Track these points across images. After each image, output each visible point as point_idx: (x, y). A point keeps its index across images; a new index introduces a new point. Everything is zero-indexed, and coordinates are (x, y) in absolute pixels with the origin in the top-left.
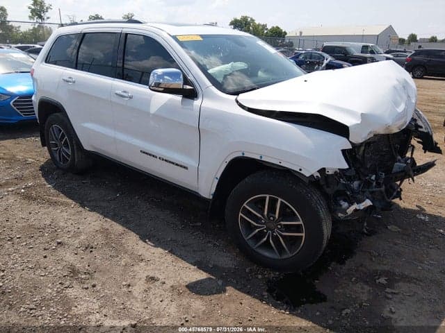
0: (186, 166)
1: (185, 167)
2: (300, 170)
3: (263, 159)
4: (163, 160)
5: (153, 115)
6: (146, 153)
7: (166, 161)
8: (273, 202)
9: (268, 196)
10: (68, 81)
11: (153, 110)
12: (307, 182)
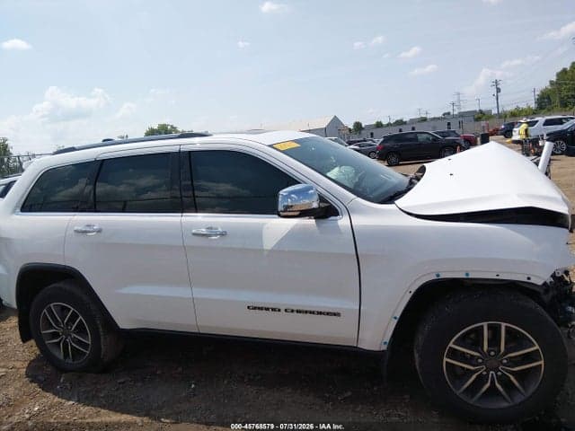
0: (335, 311)
1: (335, 314)
2: (529, 278)
3: (470, 277)
4: (292, 311)
5: (271, 251)
6: (259, 308)
7: (298, 311)
8: (495, 330)
9: (485, 325)
10: (86, 232)
11: (269, 244)
12: (542, 291)
